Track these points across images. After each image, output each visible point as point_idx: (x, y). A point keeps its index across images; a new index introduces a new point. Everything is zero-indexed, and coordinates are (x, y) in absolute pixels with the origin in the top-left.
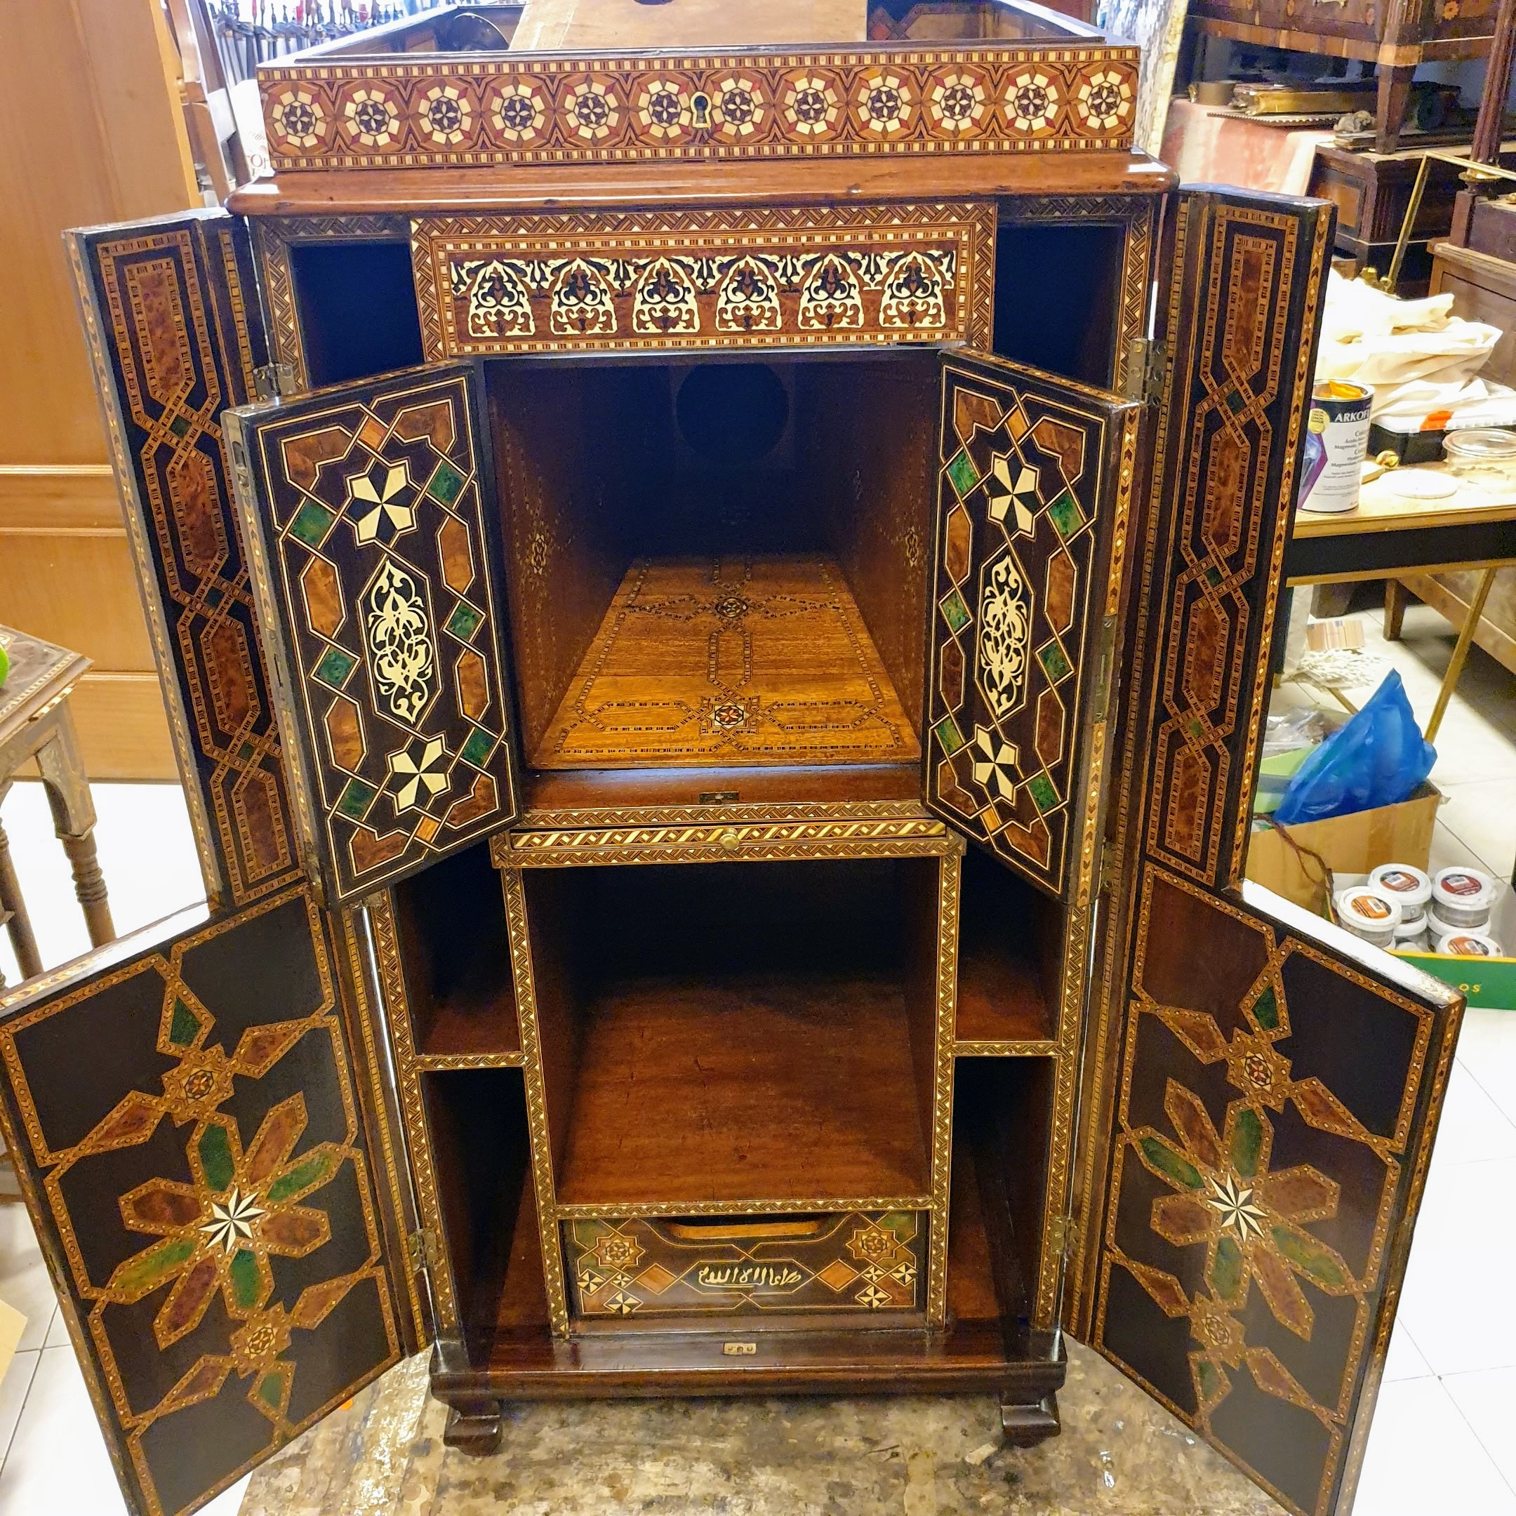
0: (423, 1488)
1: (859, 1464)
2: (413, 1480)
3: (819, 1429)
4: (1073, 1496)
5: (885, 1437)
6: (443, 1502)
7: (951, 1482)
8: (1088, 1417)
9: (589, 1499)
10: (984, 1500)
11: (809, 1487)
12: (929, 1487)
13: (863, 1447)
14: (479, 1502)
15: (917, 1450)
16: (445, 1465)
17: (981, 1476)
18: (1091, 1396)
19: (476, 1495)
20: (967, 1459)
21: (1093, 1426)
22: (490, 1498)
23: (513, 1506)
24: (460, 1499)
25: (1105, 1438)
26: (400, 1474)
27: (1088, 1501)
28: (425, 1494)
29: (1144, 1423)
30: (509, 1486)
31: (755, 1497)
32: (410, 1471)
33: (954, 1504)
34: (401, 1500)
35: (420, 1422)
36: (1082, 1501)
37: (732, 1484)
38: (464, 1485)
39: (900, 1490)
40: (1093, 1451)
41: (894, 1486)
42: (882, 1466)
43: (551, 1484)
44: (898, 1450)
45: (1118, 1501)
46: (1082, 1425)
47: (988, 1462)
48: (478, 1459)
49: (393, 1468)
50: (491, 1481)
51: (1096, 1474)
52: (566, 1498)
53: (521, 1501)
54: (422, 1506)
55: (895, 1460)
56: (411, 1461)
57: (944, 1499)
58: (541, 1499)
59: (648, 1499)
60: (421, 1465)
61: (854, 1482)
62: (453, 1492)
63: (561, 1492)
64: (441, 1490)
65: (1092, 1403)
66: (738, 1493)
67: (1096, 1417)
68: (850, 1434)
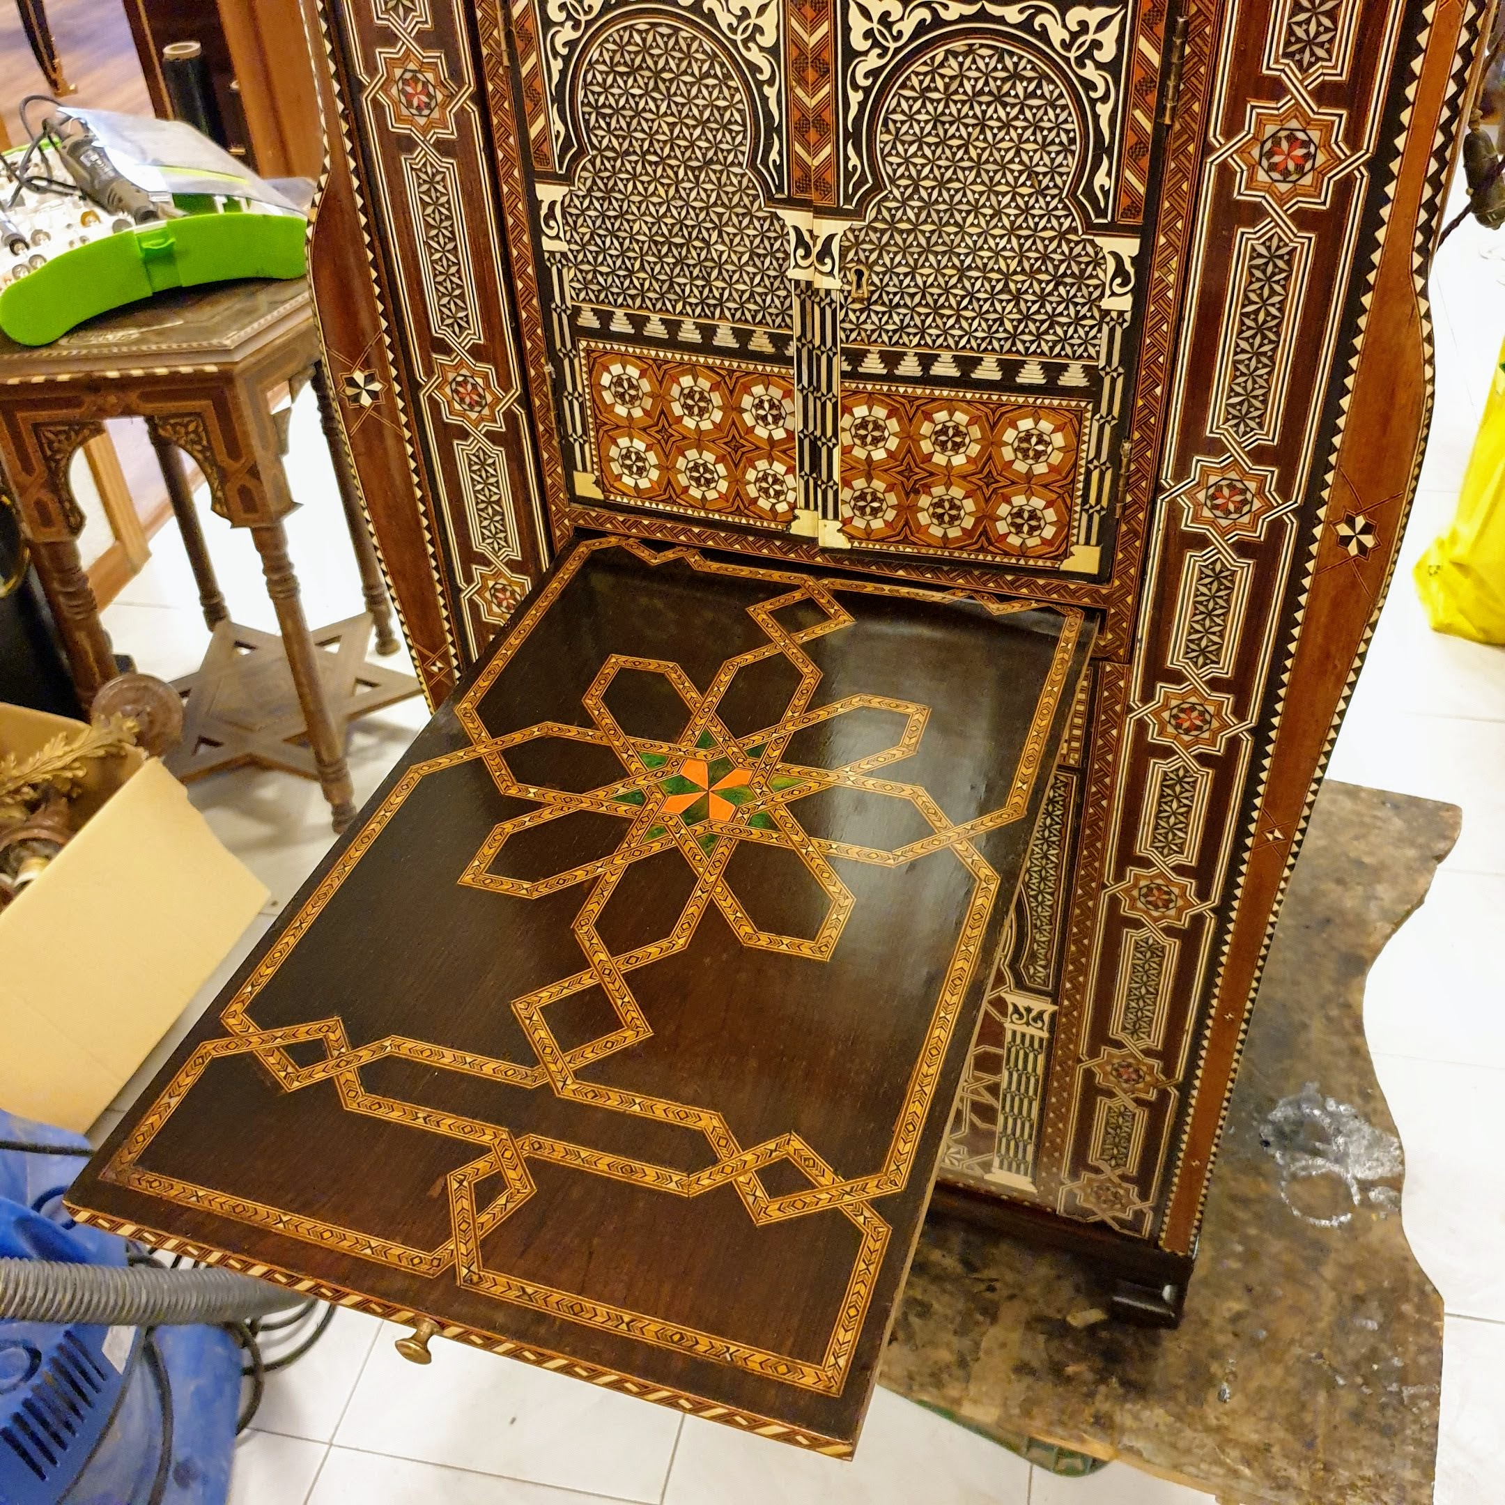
1: (949, 1287)
4: (1173, 1398)
5: (986, 1266)
7: (1041, 1338)
8: (1227, 1315)
10: (1070, 1370)
12: (1015, 1336)
13: (959, 1269)
15: (1016, 1291)
17: (1077, 1343)
18: (1239, 1292)
20: (1069, 1319)
21: (1230, 1328)
25: (1238, 1345)
27: (1190, 1408)
29: (1292, 1342)
33: (1035, 1364)
36: (1184, 1408)
39: (983, 1329)
40: (1216, 1354)
41: (977, 1323)
42: (972, 1297)
44: (998, 1285)
45: (1226, 1421)
46: (1216, 1322)
47: (1092, 1329)
51: (1211, 1381)
55: (988, 1295)
57: (1027, 1355)
61: (936, 1306)
65: (1239, 1299)
67: (1237, 1317)
68: (950, 1251)
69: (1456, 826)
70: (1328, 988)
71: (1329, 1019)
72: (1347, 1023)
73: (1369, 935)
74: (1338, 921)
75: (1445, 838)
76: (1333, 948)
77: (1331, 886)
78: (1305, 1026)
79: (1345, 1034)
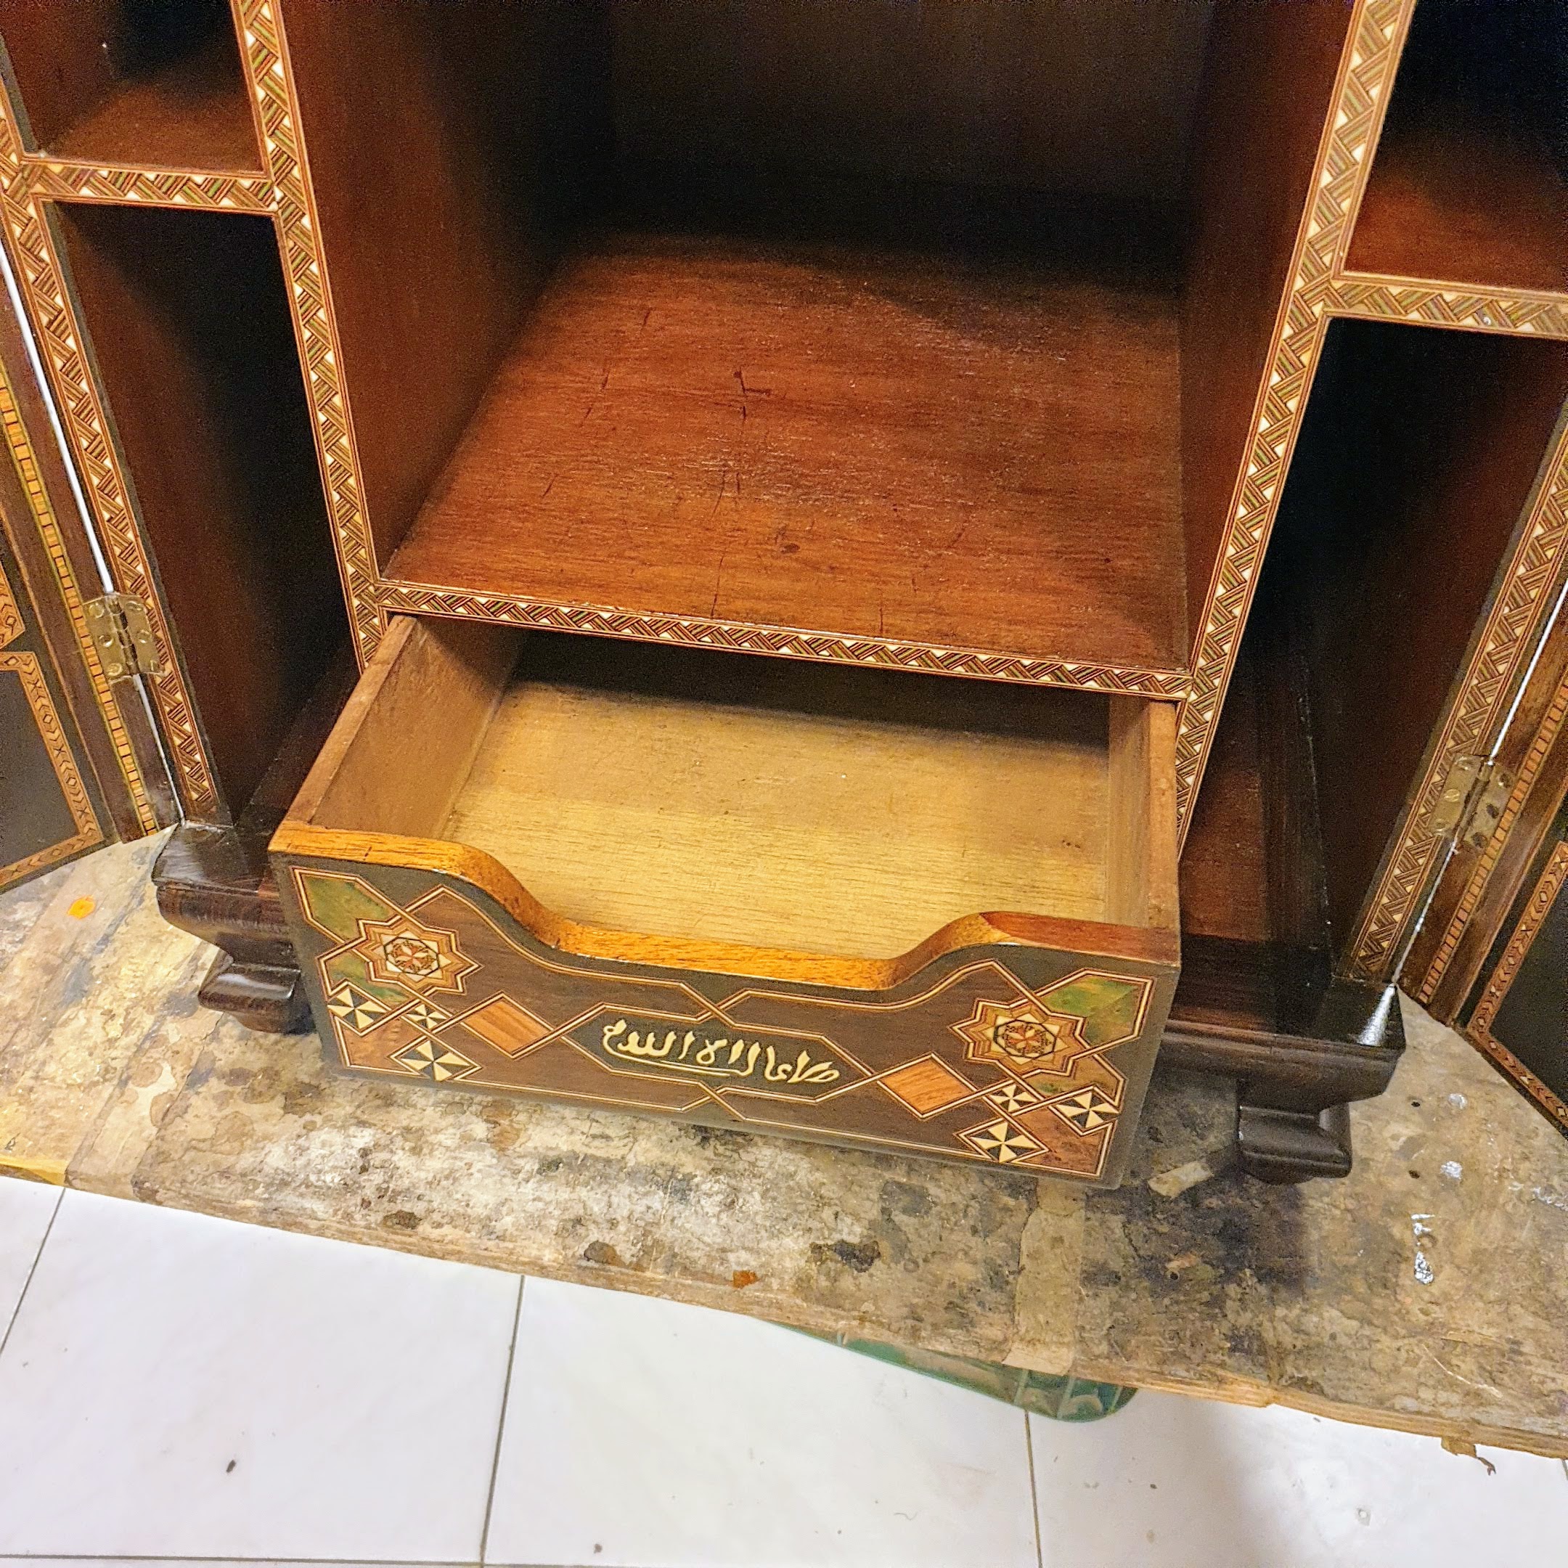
0: (167, 1068)
2: (155, 1053)
4: (1349, 1290)
6: (194, 1100)
7: (1116, 1222)
8: (1395, 1146)
9: (448, 1138)
10: (1174, 1266)
11: (848, 1185)
12: (1074, 1224)
14: (254, 1110)
16: (215, 1036)
17: (1174, 1219)
18: (1406, 1109)
19: (254, 1096)
20: (1153, 1184)
21: (1403, 1165)
22: (276, 1106)
23: (310, 1127)
24: (222, 1100)
25: (1424, 1189)
26: (133, 1037)
27: (1378, 1303)
28: (167, 1081)
30: (317, 1091)
31: (745, 1184)
32: (153, 1038)
33: (1116, 1265)
34: (123, 1083)
36: (1368, 1303)
37: (709, 1153)
38: (237, 1076)
39: (1019, 1219)
40: (1398, 1210)
41: (1006, 1209)
43: (388, 1101)
45: (1438, 1313)
46: (1381, 1159)
47: (1192, 1195)
48: (273, 1037)
49: (126, 1028)
50: (286, 1076)
51: (1399, 1255)
52: (408, 1130)
53: (328, 1120)
54: (155, 1101)
56: (160, 1021)
57: (1100, 1252)
58: (362, 1124)
59: (552, 1154)
60: (174, 1031)
61: (933, 1189)
62: (215, 1085)
63: (403, 1117)
64: (195, 1078)
65: (1405, 1120)
66: (715, 1171)
67: (1411, 1148)
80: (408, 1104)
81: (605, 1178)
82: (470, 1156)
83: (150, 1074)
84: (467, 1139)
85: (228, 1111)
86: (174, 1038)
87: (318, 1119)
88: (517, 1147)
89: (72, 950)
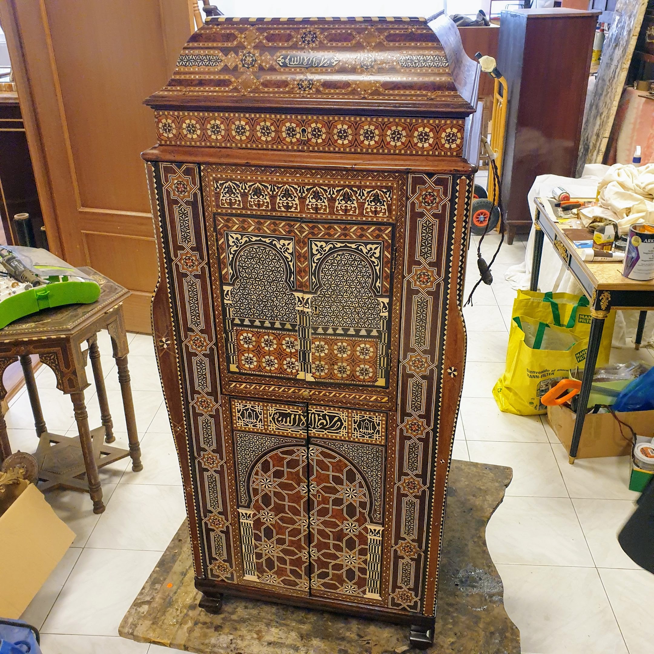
0: (190, 621)
1: (353, 644)
2: (187, 618)
3: (341, 628)
5: (366, 636)
6: (196, 628)
8: (449, 643)
9: (249, 637)
11: (332, 649)
13: (357, 638)
14: (208, 631)
15: (377, 643)
16: (199, 615)
18: (453, 635)
19: (208, 628)
20: (396, 650)
21: (450, 647)
22: (213, 630)
23: (220, 634)
24: (202, 628)
26: (182, 614)
28: (190, 624)
29: (471, 650)
30: (221, 627)
31: (310, 649)
32: (186, 615)
34: (181, 624)
35: (195, 597)
37: (303, 642)
38: (205, 623)
42: (361, 646)
43: (236, 629)
44: (370, 641)
46: (446, 646)
47: (404, 653)
48: (212, 615)
49: (181, 612)
50: (215, 624)
52: (240, 636)
53: (224, 633)
54: (188, 628)
55: (367, 645)
56: (188, 611)
58: (231, 634)
59: (270, 642)
60: (191, 613)
61: (349, 650)
62: (200, 625)
63: (239, 633)
64: (196, 624)
65: (453, 638)
66: (304, 646)
67: (453, 643)
68: (353, 632)
69: (511, 474)
70: (473, 532)
71: (475, 542)
72: (480, 543)
73: (485, 513)
74: (475, 509)
75: (508, 479)
76: (473, 518)
77: (472, 497)
78: (466, 545)
79: (480, 546)
80: (240, 630)
81: (281, 647)
82: (253, 641)
83: (186, 623)
84: (252, 638)
85: (203, 631)
86: (191, 615)
87: (221, 633)
88: (263, 640)
89: (168, 595)
